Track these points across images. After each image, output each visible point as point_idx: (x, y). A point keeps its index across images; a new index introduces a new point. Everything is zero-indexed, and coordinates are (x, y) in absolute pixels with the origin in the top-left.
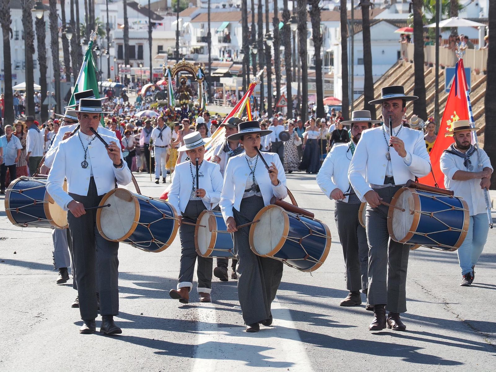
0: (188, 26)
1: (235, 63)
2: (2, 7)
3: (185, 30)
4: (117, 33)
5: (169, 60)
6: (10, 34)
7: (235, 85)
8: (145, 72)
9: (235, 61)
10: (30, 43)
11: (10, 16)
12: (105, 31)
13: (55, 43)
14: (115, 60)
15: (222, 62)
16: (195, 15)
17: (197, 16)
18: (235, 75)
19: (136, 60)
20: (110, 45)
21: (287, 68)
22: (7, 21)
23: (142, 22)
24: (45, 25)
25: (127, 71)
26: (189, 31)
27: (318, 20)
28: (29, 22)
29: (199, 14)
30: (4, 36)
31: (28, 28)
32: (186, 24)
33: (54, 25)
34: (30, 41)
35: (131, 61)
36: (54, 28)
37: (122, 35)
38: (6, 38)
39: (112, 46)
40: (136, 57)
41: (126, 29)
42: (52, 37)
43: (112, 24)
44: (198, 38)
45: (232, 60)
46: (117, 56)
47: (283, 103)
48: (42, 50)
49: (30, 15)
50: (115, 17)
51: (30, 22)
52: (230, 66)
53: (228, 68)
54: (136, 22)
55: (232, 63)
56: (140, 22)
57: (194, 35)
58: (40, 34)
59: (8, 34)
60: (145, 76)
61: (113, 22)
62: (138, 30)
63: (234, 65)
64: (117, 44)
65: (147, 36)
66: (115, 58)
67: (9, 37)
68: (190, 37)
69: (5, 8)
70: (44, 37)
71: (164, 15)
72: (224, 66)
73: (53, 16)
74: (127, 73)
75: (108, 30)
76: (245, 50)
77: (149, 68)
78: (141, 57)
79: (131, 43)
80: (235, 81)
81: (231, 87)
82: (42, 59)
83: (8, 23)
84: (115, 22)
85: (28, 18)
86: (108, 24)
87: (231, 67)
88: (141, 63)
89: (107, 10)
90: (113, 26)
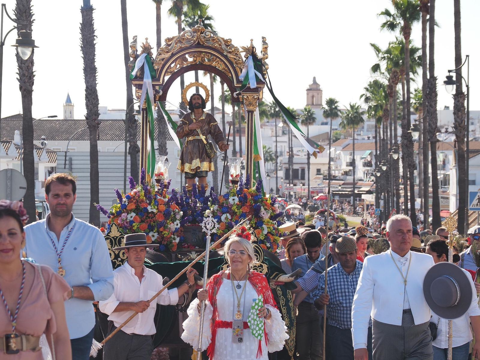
0: (340, 154)
3: (337, 157)
4: (283, 159)
5: (324, 181)
8: (304, 190)
12: (275, 157)
14: (282, 180)
15: (366, 182)
16: (345, 146)
17: (347, 146)
19: (299, 180)
23: (304, 151)
25: (291, 189)
26: (341, 158)
29: (349, 144)
32: (338, 152)
35: (296, 181)
37: (287, 161)
39: (280, 170)
40: (300, 178)
41: (291, 157)
44: (347, 163)
45: (373, 181)
46: (284, 178)
50: (285, 146)
52: (371, 185)
53: (370, 187)
54: (300, 151)
55: (373, 183)
56: (303, 150)
57: (344, 161)
60: (304, 193)
61: (283, 150)
62: (302, 156)
64: (284, 167)
65: (306, 161)
66: (282, 178)
68: (341, 163)
71: (325, 145)
72: (366, 185)
74: (291, 191)
75: (277, 157)
77: (307, 187)
78: (303, 178)
79: (295, 167)
81: (370, 202)
84: (285, 151)
86: (276, 152)
87: (371, 187)
88: (302, 183)
89: (276, 141)
90: (283, 154)
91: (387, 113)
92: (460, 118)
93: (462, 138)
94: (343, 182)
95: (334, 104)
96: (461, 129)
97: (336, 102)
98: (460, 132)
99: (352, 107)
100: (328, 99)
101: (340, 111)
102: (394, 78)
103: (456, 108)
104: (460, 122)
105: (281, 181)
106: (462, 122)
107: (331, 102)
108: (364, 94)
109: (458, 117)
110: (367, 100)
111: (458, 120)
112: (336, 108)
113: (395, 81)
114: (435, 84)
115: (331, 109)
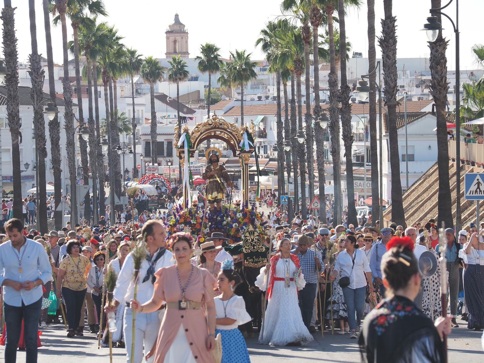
1: (271, 160)
2: (11, 110)
4: (143, 128)
5: (200, 158)
6: (20, 138)
7: (271, 183)
8: (174, 171)
9: (271, 157)
10: (42, 147)
11: (19, 119)
12: (131, 126)
13: (70, 144)
14: (142, 158)
16: (228, 110)
17: (230, 109)
18: (272, 173)
19: (165, 157)
20: (137, 141)
21: (320, 167)
22: (16, 124)
23: (170, 117)
24: (59, 126)
25: (155, 169)
27: (349, 118)
28: (41, 124)
29: (233, 107)
30: (13, 141)
31: (40, 130)
33: (69, 126)
34: (42, 144)
35: (160, 159)
36: (69, 128)
37: (149, 131)
38: (15, 142)
39: (139, 143)
40: (165, 154)
41: (154, 125)
42: (68, 138)
43: (139, 119)
45: (268, 157)
46: (144, 154)
47: (316, 205)
48: (56, 152)
49: (42, 117)
50: (142, 110)
51: (43, 124)
52: (266, 163)
53: (264, 165)
54: (164, 117)
55: (268, 159)
56: (169, 116)
58: (54, 136)
59: (18, 138)
60: (173, 175)
61: (140, 117)
62: (167, 125)
63: (270, 162)
64: (144, 140)
66: (141, 155)
67: (18, 141)
69: (14, 110)
70: (58, 139)
71: (196, 108)
73: (69, 116)
74: (154, 172)
75: (135, 126)
76: (279, 147)
77: (178, 166)
78: (170, 154)
79: (159, 139)
80: (271, 179)
81: (266, 186)
82: (56, 161)
83: (17, 127)
84: (142, 117)
85: (40, 120)
86: (134, 118)
87: (266, 165)
88: (170, 161)
89: (134, 104)
90: (141, 121)
91: (299, 65)
92: (440, 73)
93: (442, 101)
94: (227, 159)
95: (213, 53)
96: (440, 89)
97: (217, 49)
98: (440, 93)
99: (240, 56)
100: (204, 45)
101: (221, 61)
102: (314, 18)
103: (434, 60)
104: (440, 79)
105: (139, 159)
106: (442, 80)
107: (209, 50)
108: (261, 39)
109: (436, 73)
110: (266, 47)
111: (437, 76)
112: (216, 57)
113: (316, 21)
114: (394, 26)
115: (209, 60)
